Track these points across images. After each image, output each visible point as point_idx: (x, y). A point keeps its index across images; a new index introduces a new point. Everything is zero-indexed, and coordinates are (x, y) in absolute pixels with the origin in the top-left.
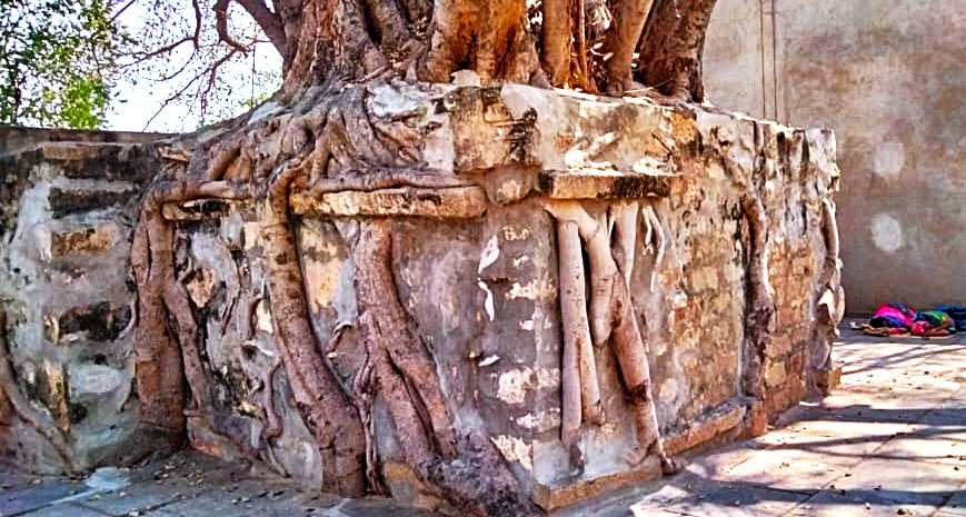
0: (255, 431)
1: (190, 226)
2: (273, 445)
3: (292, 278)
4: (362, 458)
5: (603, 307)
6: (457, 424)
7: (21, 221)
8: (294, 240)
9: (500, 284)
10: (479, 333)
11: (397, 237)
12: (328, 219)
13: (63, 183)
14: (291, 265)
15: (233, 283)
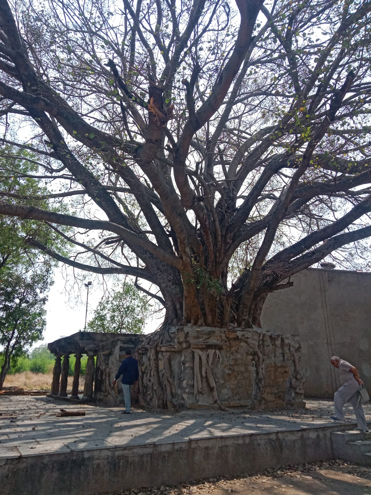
0: (149, 397)
1: (143, 354)
2: (152, 401)
3: (156, 364)
4: (163, 401)
5: (204, 370)
6: (177, 391)
7: (115, 352)
8: (157, 356)
9: (184, 364)
10: (181, 374)
11: (171, 355)
12: (162, 352)
13: (122, 345)
14: (156, 361)
15: (148, 366)
